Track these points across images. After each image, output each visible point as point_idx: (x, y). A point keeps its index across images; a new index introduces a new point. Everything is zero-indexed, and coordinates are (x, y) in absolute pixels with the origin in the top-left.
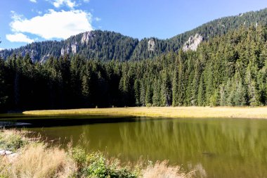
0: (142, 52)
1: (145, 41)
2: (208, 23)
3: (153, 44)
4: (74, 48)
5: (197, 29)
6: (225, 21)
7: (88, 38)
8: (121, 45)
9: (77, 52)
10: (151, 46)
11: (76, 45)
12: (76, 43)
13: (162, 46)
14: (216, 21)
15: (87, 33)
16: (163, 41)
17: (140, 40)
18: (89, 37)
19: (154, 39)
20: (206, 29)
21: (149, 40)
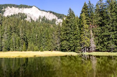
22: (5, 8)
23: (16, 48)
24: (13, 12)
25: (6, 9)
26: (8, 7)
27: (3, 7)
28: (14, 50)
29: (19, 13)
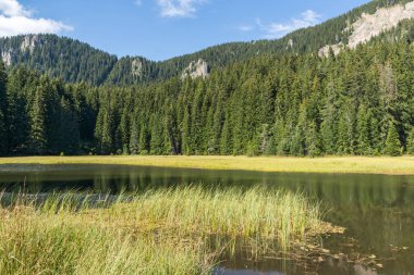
0: (122, 75)
1: (127, 61)
2: (214, 47)
3: (140, 66)
4: (7, 58)
5: (201, 53)
6: (234, 46)
7: (33, 44)
8: (90, 62)
9: (13, 64)
10: (136, 68)
11: (11, 54)
12: (11, 50)
13: (152, 71)
14: (225, 45)
15: (31, 36)
16: (154, 63)
17: (119, 58)
18: (35, 43)
19: (141, 59)
20: (212, 54)
21: (133, 59)
22: (352, 22)
23: (356, 143)
24: (381, 24)
25: (354, 24)
26: (363, 15)
27: (348, 22)
28: (349, 152)
29: (400, 24)
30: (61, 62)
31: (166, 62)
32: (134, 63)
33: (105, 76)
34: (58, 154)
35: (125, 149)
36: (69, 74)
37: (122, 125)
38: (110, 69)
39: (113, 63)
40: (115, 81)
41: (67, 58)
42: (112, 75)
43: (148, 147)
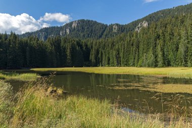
0: (109, 33)
1: (112, 26)
3: (116, 27)
4: (68, 31)
6: (163, 12)
7: (76, 24)
10: (115, 29)
12: (69, 28)
13: (122, 28)
14: (158, 12)
16: (123, 26)
19: (117, 24)
20: (151, 17)
21: (114, 25)
30: (86, 30)
31: (128, 24)
32: (114, 26)
33: (102, 34)
34: (72, 67)
35: (101, 65)
36: (89, 34)
37: (100, 55)
38: (104, 31)
39: (106, 28)
40: (106, 35)
41: (88, 28)
42: (105, 33)
43: (109, 64)
